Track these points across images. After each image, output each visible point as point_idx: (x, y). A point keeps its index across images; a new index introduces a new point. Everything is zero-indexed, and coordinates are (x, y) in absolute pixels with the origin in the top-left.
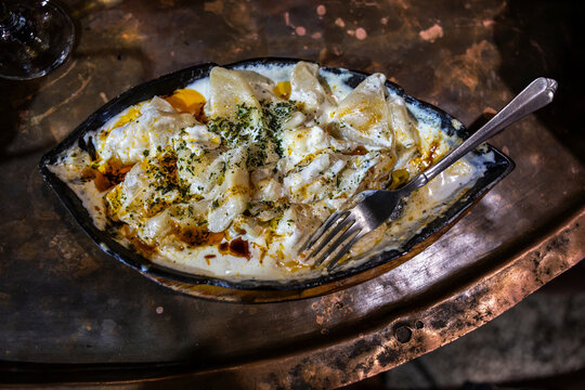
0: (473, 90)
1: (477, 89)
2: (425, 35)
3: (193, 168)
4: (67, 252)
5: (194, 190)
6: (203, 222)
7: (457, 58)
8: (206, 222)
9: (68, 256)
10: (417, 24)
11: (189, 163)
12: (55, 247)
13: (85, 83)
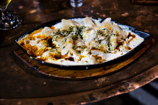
0: (140, 26)
1: (141, 26)
2: (123, 15)
3: (57, 40)
4: (16, 69)
5: (57, 46)
6: (60, 53)
7: (134, 19)
8: (61, 53)
9: (16, 70)
10: (120, 13)
11: (56, 39)
12: (13, 68)
13: (24, 30)
